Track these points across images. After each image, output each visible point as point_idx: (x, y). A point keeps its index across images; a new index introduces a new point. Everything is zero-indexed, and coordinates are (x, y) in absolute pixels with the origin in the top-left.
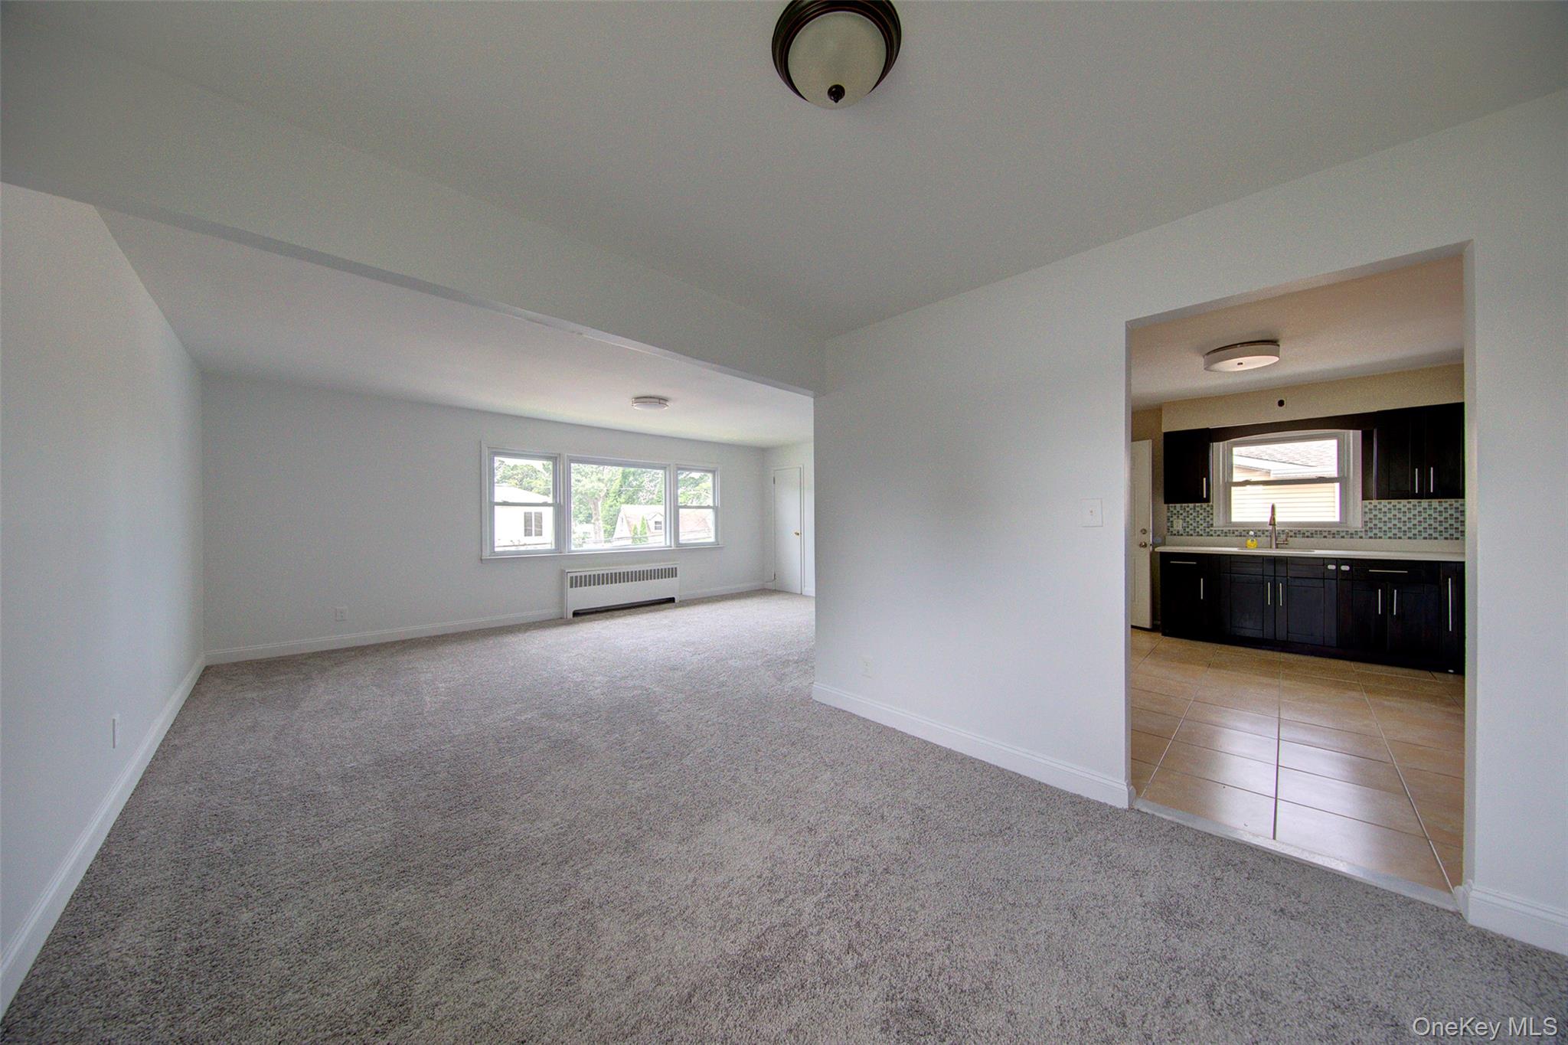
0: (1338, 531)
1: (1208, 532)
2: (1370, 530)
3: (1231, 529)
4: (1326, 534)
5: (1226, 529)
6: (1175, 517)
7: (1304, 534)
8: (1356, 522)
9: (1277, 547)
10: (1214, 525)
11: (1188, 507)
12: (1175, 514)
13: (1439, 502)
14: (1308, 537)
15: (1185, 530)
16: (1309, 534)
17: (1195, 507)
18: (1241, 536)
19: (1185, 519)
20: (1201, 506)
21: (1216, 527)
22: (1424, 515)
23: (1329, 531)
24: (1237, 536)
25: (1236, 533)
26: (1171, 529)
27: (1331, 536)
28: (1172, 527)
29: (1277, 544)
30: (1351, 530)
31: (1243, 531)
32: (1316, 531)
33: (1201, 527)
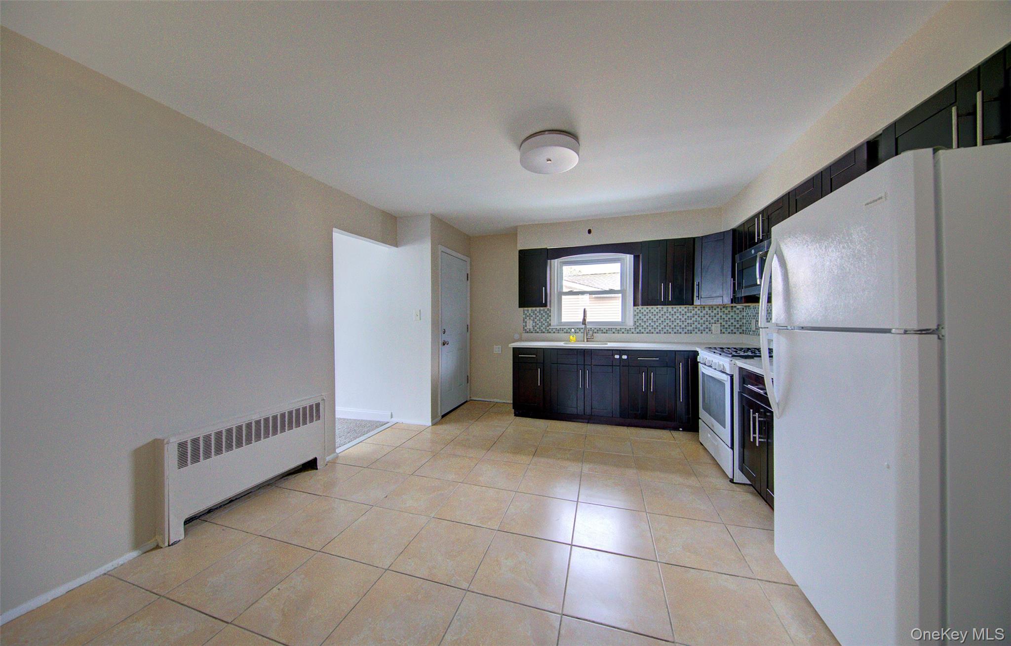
0: (621, 329)
1: (548, 330)
2: (638, 329)
3: (562, 327)
4: (614, 330)
5: (558, 328)
6: (528, 318)
7: (602, 330)
8: (630, 323)
9: (587, 341)
10: (552, 324)
11: (536, 310)
12: (528, 316)
13: (672, 308)
14: (604, 333)
15: (534, 328)
16: (605, 331)
17: (540, 310)
18: (567, 333)
19: (534, 320)
20: (544, 310)
21: (553, 326)
22: (665, 317)
23: (616, 329)
24: (565, 333)
25: (565, 330)
26: (525, 328)
27: (617, 332)
28: (526, 326)
29: (587, 339)
30: (628, 328)
31: (567, 329)
32: (609, 329)
33: (544, 326)
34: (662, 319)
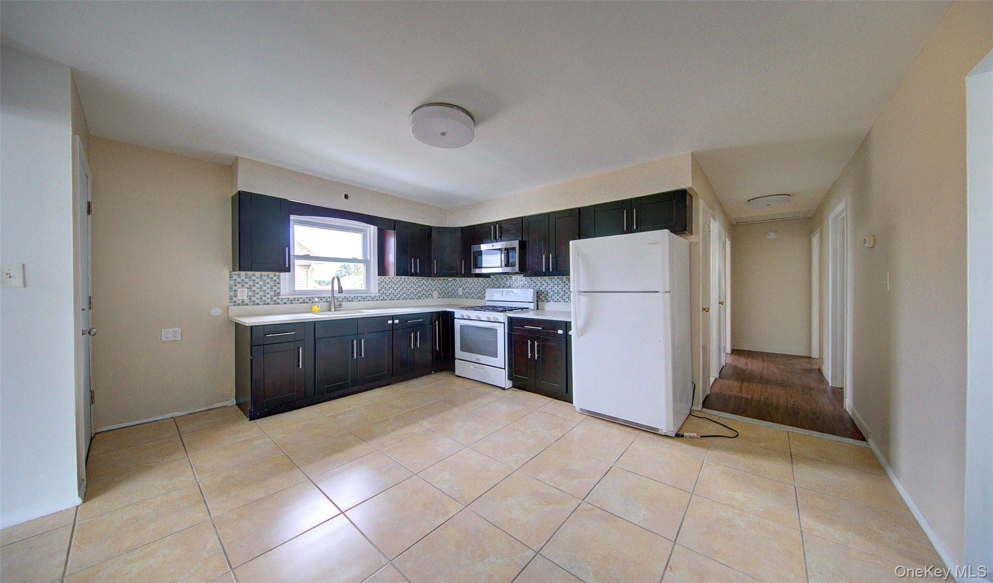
0: (366, 296)
1: (275, 301)
2: (383, 296)
3: (296, 297)
4: (359, 298)
5: (291, 297)
6: (239, 286)
7: (348, 299)
8: (374, 290)
9: (335, 311)
10: (281, 294)
11: (254, 275)
12: (239, 283)
13: (408, 279)
14: (350, 301)
15: (250, 299)
16: (350, 299)
17: (261, 276)
18: (304, 303)
19: (251, 288)
20: (268, 276)
21: (283, 295)
22: (403, 286)
23: (362, 297)
24: (301, 303)
25: (301, 300)
26: (234, 299)
27: (363, 300)
28: (236, 296)
29: (335, 308)
30: (373, 296)
31: (307, 299)
32: (355, 297)
33: (268, 296)
34: (401, 288)
